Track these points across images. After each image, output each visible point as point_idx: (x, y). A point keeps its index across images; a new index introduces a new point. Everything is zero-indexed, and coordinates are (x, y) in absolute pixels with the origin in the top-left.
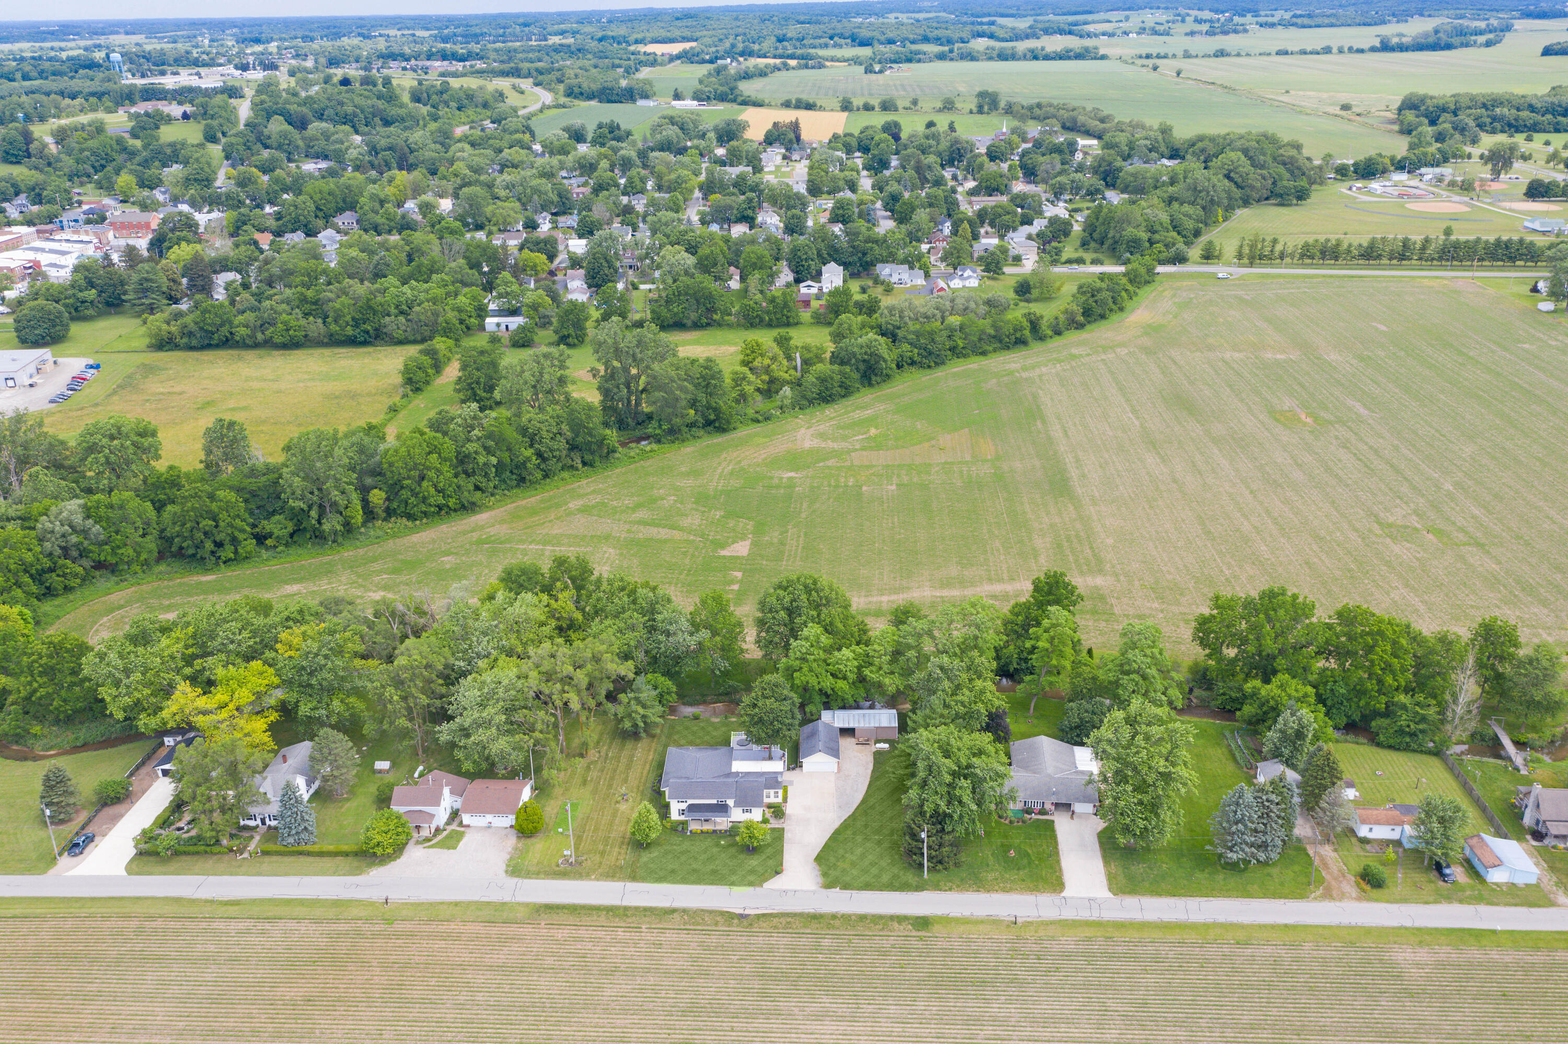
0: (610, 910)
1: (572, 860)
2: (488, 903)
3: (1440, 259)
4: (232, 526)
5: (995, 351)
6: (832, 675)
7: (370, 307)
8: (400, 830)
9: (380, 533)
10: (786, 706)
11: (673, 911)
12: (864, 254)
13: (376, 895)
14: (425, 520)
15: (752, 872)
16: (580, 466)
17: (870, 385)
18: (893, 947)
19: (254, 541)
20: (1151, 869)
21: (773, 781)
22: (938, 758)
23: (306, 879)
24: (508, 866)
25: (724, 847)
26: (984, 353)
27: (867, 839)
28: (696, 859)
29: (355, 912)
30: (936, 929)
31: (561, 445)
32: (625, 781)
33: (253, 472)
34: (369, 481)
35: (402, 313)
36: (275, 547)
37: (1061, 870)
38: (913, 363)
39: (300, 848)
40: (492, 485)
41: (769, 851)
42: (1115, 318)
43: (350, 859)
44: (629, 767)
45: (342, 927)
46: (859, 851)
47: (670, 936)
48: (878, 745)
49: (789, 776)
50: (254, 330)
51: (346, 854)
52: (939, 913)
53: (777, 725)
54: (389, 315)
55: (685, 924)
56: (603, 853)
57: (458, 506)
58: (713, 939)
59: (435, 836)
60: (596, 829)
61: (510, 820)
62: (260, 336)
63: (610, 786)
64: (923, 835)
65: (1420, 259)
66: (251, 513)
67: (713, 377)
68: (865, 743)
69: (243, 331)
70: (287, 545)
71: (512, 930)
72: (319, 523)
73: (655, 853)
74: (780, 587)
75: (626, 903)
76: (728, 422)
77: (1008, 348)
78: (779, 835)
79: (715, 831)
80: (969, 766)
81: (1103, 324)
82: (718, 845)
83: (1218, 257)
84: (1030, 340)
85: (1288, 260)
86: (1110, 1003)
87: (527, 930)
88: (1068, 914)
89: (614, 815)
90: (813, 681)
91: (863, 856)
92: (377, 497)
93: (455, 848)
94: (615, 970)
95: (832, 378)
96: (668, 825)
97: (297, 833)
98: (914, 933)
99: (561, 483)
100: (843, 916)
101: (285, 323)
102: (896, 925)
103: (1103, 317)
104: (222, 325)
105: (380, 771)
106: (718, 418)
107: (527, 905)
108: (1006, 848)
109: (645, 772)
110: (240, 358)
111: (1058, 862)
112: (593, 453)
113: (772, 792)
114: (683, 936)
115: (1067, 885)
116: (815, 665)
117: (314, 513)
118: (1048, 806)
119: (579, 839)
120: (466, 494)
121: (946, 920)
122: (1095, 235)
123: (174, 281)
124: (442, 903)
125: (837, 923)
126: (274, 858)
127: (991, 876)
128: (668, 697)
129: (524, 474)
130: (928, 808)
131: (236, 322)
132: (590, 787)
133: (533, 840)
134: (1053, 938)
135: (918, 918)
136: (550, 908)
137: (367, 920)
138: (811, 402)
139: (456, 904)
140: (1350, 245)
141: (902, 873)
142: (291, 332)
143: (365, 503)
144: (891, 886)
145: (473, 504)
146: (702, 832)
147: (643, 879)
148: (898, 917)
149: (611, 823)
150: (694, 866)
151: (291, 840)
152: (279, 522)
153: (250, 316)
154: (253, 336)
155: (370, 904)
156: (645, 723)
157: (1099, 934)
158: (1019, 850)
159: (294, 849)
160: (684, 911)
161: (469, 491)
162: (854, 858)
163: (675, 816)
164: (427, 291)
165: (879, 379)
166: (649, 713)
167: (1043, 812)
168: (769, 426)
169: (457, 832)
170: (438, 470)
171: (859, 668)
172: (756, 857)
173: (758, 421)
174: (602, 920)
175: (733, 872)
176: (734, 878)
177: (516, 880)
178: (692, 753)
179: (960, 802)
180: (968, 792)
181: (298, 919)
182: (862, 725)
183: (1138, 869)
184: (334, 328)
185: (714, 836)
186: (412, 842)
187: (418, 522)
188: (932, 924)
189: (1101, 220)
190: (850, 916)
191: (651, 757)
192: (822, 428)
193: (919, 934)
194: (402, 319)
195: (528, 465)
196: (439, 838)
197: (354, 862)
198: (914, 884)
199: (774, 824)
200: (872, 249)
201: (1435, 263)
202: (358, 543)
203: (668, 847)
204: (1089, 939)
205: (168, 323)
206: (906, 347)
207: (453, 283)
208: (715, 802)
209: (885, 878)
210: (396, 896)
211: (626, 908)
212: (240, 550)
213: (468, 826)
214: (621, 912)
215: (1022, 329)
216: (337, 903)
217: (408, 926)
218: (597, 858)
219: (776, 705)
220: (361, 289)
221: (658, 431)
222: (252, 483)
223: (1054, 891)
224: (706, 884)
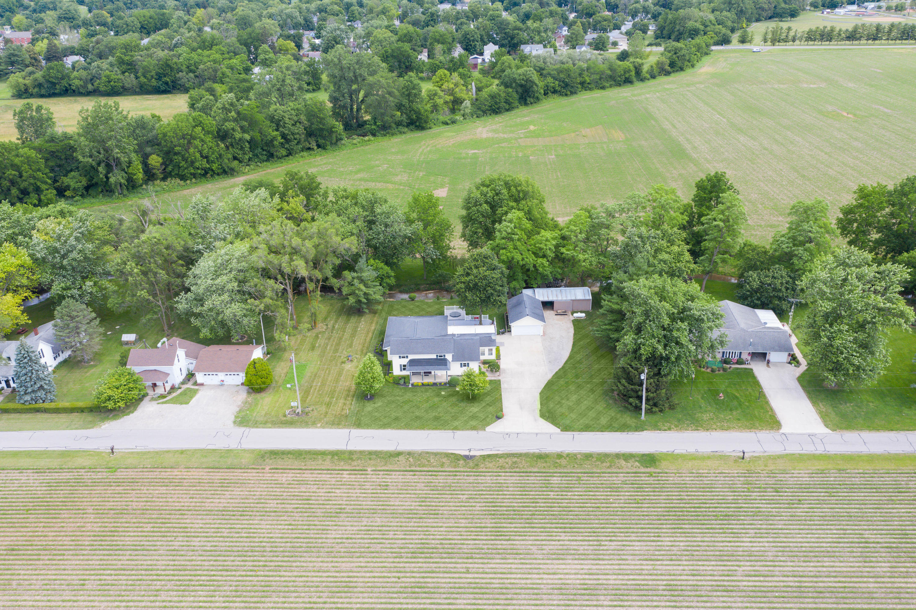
0: (335, 454)
1: (299, 410)
2: (214, 450)
3: (901, 39)
4: (34, 178)
5: (611, 86)
6: (534, 253)
7: (168, 65)
8: (131, 385)
9: (159, 189)
10: (496, 275)
11: (399, 454)
12: (512, 38)
13: (104, 445)
14: (194, 180)
15: (474, 417)
16: (316, 148)
17: (526, 104)
18: (624, 483)
19: (55, 192)
20: (859, 407)
21: (487, 340)
22: (654, 302)
23: (39, 433)
24: (236, 417)
25: (444, 397)
26: (603, 88)
27: (579, 387)
28: (418, 407)
29: (80, 461)
30: (664, 465)
31: (300, 129)
32: (351, 346)
33: (52, 139)
34: (148, 149)
35: (191, 71)
36: (73, 197)
37: (772, 409)
38: (555, 92)
39: (37, 406)
40: (247, 157)
41: (488, 399)
42: (689, 71)
43: (84, 415)
44: (353, 335)
45: (65, 476)
46: (574, 398)
47: (396, 478)
48: (575, 315)
49: (499, 339)
50: (86, 82)
51: (81, 410)
52: (664, 450)
53: (490, 291)
54: (182, 71)
55: (410, 466)
56: (329, 405)
57: (219, 171)
58: (441, 480)
59: (169, 393)
60: (323, 384)
61: (240, 378)
62: (90, 87)
63: (336, 350)
64: (643, 377)
65: (888, 39)
66: (52, 170)
67: (414, 88)
68: (564, 314)
69: (77, 82)
70: (82, 196)
71: (237, 474)
72: (108, 178)
73: (379, 403)
74: (483, 185)
75: (351, 448)
76: (426, 122)
77: (620, 85)
78: (496, 385)
79: (435, 384)
80: (684, 310)
81: (682, 74)
82: (439, 395)
83: (750, 42)
84: (634, 79)
85: (798, 42)
86: (867, 534)
87: (252, 475)
88: (793, 449)
89: (340, 374)
90: (518, 257)
91: (578, 402)
92: (155, 160)
93: (187, 403)
94: (340, 511)
95: (499, 95)
96: (391, 380)
97: (33, 391)
98: (643, 470)
99: (301, 159)
100: (568, 455)
101: (108, 77)
102: (623, 463)
103: (682, 69)
104: (62, 78)
105: (127, 343)
106: (418, 118)
107: (252, 451)
108: (714, 393)
109: (368, 339)
110: (76, 101)
111: (767, 402)
112: (324, 138)
113: (486, 349)
114: (409, 477)
115: (782, 422)
116: (518, 243)
117: (101, 169)
118: (745, 356)
119: (306, 393)
120: (226, 161)
121: (673, 457)
122: (665, 32)
123: (35, 59)
124: (168, 452)
125: (563, 462)
126: (13, 416)
127: (706, 416)
128: (388, 281)
129: (272, 150)
130: (645, 351)
131: (72, 77)
132: (317, 352)
133: (262, 395)
134: (784, 472)
135: (644, 455)
136: (274, 454)
137: (91, 469)
138: (485, 112)
139: (182, 452)
140: (840, 30)
141: (619, 416)
142: (112, 83)
143: (145, 164)
144: (609, 427)
145: (232, 170)
146: (423, 385)
147: (368, 426)
148: (624, 455)
149: (337, 380)
150: (417, 414)
151: (28, 398)
152: (74, 177)
153: (84, 73)
154: (85, 87)
155: (96, 453)
156: (367, 299)
157: (830, 466)
158: (726, 393)
159: (32, 406)
160: (410, 454)
161: (229, 160)
162: (571, 404)
163: (396, 371)
164: (209, 56)
165: (532, 100)
166: (370, 291)
167: (740, 362)
168: (455, 127)
169: (190, 390)
170: (202, 141)
171: (557, 246)
172: (476, 404)
173: (447, 124)
174: (327, 464)
175: (455, 418)
176: (456, 423)
177: (243, 429)
178: (411, 321)
179: (677, 343)
180: (686, 333)
181: (21, 470)
182: (560, 298)
183: (847, 408)
184: (142, 79)
185: (434, 388)
186: (147, 399)
187: (188, 182)
188: (659, 461)
189: (668, 22)
190: (575, 455)
191: (373, 328)
192: (494, 127)
193: (648, 470)
194: (191, 75)
195: (275, 142)
196: (174, 395)
197: (89, 417)
198: (633, 425)
199: (490, 377)
200: (518, 34)
201: (898, 41)
202: (140, 195)
203: (392, 398)
204: (822, 472)
205: (24, 79)
206: (550, 80)
207: (228, 53)
208: (434, 356)
209: (604, 420)
210: (121, 446)
211: (351, 453)
212: (42, 197)
213: (202, 385)
214: (346, 456)
215: (630, 71)
216: (65, 454)
217: (131, 474)
218: (323, 409)
219: (487, 273)
220: (162, 54)
221: (373, 127)
222: (52, 147)
223: (772, 428)
224: (429, 429)
